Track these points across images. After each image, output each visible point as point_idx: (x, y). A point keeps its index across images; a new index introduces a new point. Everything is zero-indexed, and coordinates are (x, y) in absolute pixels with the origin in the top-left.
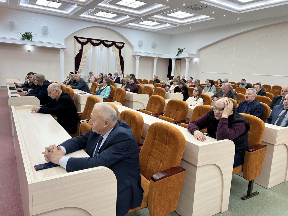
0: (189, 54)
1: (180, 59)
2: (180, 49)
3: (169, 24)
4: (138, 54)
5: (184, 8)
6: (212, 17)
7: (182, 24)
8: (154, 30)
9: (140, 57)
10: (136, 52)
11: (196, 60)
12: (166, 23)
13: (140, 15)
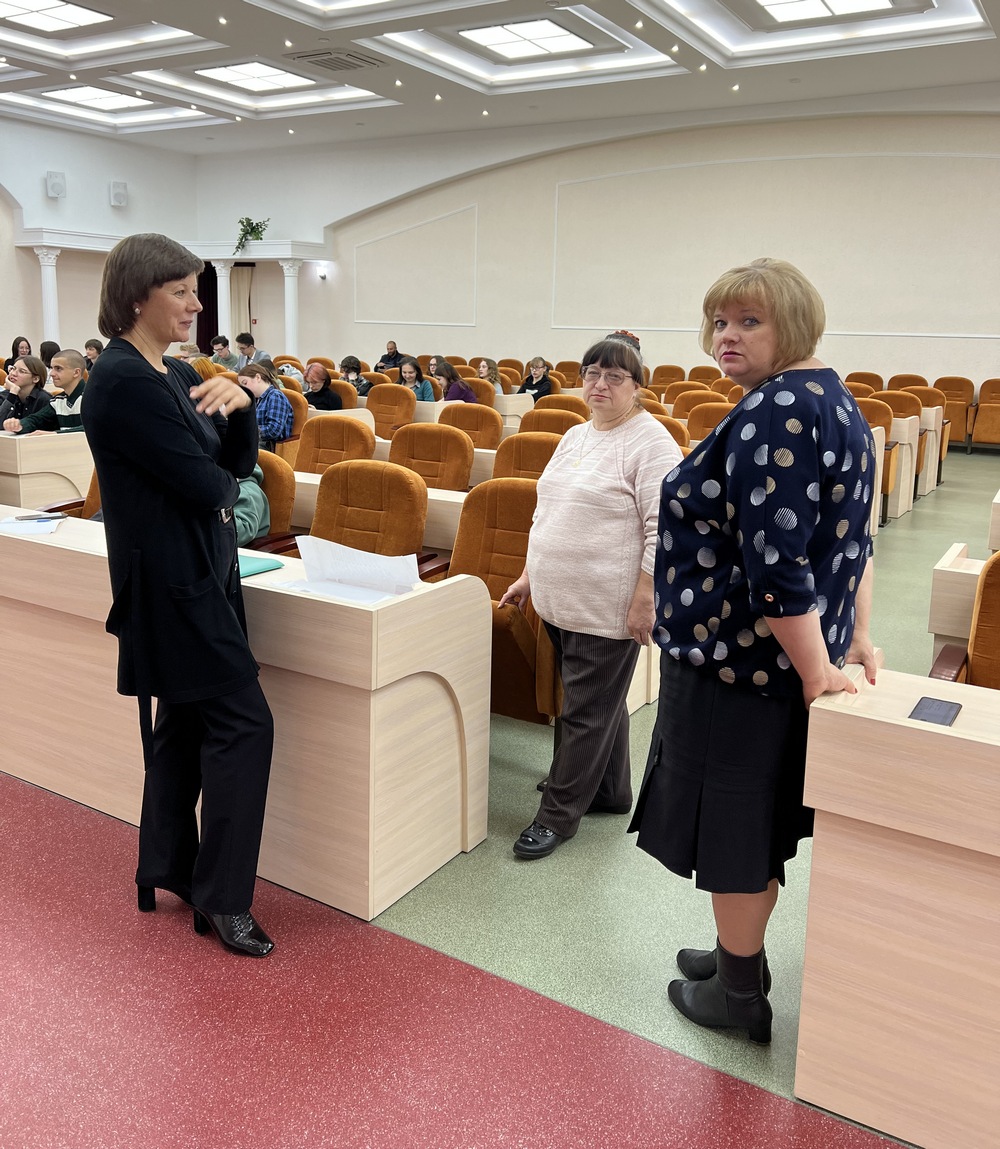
0: (296, 245)
1: (251, 264)
2: (248, 220)
3: (200, 108)
4: (48, 241)
5: (286, 56)
6: (388, 97)
7: (257, 112)
8: (115, 127)
9: (58, 252)
10: (39, 231)
11: (322, 268)
12: (187, 106)
13: (66, 61)
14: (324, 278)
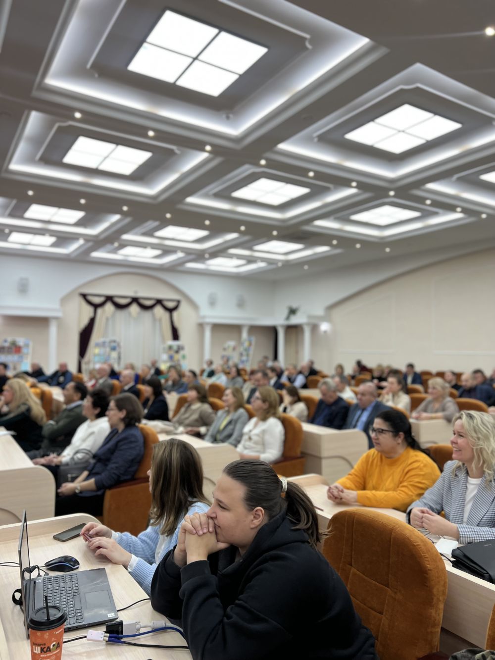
0: (310, 317)
1: (294, 327)
2: (291, 307)
3: (262, 262)
4: (208, 320)
6: (337, 249)
7: (288, 261)
9: (211, 325)
10: (205, 316)
14: (325, 332)
